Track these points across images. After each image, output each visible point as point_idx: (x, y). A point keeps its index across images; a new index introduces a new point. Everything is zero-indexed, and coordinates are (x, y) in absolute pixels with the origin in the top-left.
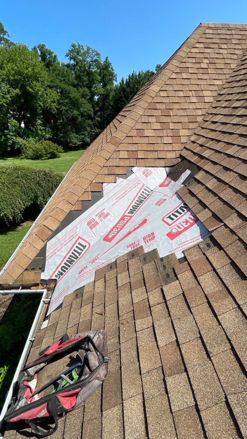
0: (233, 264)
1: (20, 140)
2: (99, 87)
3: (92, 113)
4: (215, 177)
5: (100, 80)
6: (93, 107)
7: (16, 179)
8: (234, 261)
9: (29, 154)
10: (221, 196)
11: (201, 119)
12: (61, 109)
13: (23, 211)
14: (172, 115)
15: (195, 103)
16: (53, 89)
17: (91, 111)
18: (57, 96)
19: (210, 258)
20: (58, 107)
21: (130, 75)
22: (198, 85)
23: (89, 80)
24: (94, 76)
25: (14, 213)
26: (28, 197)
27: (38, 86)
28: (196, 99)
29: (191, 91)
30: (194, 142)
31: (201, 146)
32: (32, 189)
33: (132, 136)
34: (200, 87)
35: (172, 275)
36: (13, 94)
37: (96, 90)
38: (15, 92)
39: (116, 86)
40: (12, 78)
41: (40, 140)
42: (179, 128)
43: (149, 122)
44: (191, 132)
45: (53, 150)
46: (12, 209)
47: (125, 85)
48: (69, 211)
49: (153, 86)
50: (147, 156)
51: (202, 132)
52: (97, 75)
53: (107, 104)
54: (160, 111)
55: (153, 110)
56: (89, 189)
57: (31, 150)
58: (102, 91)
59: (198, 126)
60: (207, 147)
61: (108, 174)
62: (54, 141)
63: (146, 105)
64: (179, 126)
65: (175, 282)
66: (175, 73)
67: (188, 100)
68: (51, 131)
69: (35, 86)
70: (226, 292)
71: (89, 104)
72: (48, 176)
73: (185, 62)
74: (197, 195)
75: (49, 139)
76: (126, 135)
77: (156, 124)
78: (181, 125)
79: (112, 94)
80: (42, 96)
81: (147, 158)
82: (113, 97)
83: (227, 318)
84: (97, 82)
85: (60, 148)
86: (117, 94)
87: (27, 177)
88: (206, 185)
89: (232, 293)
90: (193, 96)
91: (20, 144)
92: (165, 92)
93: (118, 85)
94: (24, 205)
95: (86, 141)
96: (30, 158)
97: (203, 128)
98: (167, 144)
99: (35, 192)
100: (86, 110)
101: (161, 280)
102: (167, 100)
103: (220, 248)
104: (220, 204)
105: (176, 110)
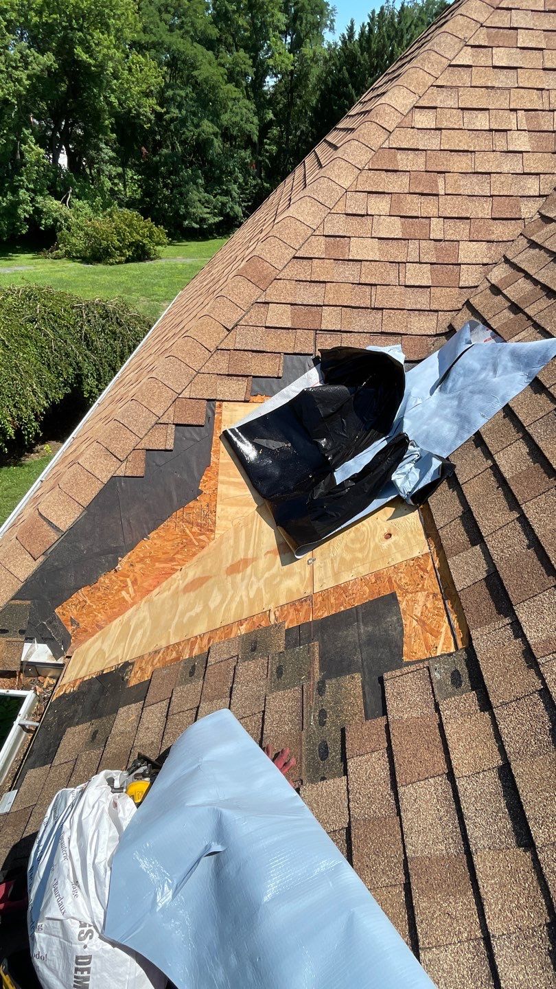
0: (506, 774)
1: (53, 204)
2: (279, 48)
3: (253, 129)
4: (528, 439)
5: (284, 28)
6: (259, 112)
7: (29, 325)
8: (513, 765)
9: (74, 245)
10: (530, 511)
11: (534, 211)
12: (167, 117)
13: (42, 414)
14: (442, 192)
15: (521, 152)
16: (147, 53)
17: (252, 123)
18: (159, 76)
19: (448, 730)
20: (158, 108)
21: (373, 12)
22: (542, 89)
23: (253, 25)
24: (267, 12)
25: (20, 419)
26: (60, 375)
27: (106, 43)
28: (526, 139)
29: (515, 110)
30: (495, 290)
31: (515, 308)
32: (67, 355)
33: (311, 258)
34: (546, 100)
35: (334, 754)
36: (36, 68)
37: (270, 58)
38: (42, 62)
39: (330, 46)
40: (35, 19)
41: (106, 205)
42: (458, 238)
43: (367, 215)
44: (496, 252)
45: (140, 238)
46: (15, 406)
47: (356, 46)
48: (109, 476)
49: (396, 90)
50: (350, 323)
51: (526, 260)
52: (276, 11)
53: (298, 102)
54: (405, 179)
55: (384, 174)
56: (170, 417)
57: (81, 234)
58: (288, 61)
59: (521, 234)
60: (529, 318)
61: (228, 375)
62: (145, 213)
63: (362, 157)
64: (462, 230)
65: (337, 780)
66: (473, 46)
67: (500, 142)
68: (138, 180)
69: (97, 45)
70: (463, 869)
71: (247, 102)
72: (114, 320)
73: (510, 9)
74: (464, 487)
75: (130, 204)
76: (292, 253)
77: (388, 219)
78: (468, 227)
79: (316, 71)
80: (116, 76)
81: (348, 330)
82: (319, 79)
83: (445, 966)
84: (277, 33)
85: (160, 232)
86: (330, 73)
87: (56, 322)
88: (496, 458)
89: (480, 883)
90: (518, 130)
91: (52, 216)
92: (431, 113)
93: (336, 44)
94: (47, 397)
95: (231, 214)
96: (77, 258)
97: (533, 245)
98: (416, 290)
99: (77, 364)
100: (238, 119)
101: (304, 759)
102: (432, 142)
103: (485, 704)
104: (519, 540)
105: (457, 176)
